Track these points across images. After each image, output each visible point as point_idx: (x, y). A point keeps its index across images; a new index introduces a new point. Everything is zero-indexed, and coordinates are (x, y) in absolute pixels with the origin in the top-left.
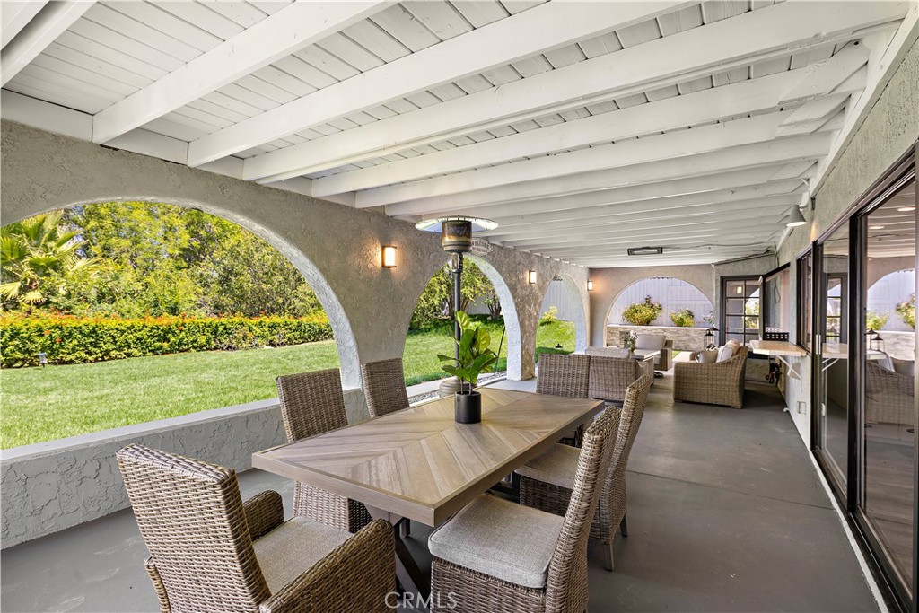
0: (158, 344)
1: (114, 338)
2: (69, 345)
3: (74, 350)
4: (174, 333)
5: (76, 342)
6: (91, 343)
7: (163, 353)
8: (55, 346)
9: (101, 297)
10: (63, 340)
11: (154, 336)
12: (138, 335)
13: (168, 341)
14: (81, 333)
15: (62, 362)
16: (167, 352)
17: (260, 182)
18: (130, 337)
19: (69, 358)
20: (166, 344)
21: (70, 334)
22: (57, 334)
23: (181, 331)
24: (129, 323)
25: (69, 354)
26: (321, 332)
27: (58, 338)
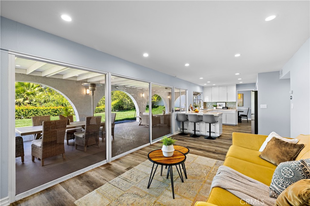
0: (54, 114)
1: (42, 112)
2: (30, 114)
3: (31, 115)
4: (58, 111)
5: (32, 113)
6: (36, 113)
7: (55, 116)
8: (26, 114)
9: (45, 102)
10: (28, 112)
11: (53, 111)
12: (49, 111)
13: (57, 113)
14: (33, 111)
15: (28, 118)
16: (56, 116)
17: (47, 76)
18: (47, 112)
19: (30, 117)
20: (56, 114)
21: (30, 111)
22: (27, 111)
23: (60, 110)
24: (46, 108)
25: (30, 116)
26: (101, 110)
27: (27, 112)
